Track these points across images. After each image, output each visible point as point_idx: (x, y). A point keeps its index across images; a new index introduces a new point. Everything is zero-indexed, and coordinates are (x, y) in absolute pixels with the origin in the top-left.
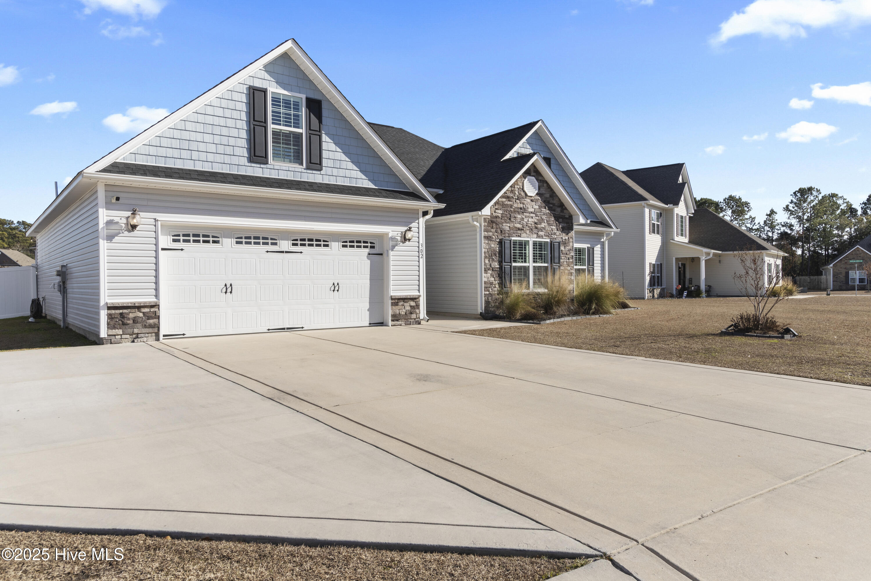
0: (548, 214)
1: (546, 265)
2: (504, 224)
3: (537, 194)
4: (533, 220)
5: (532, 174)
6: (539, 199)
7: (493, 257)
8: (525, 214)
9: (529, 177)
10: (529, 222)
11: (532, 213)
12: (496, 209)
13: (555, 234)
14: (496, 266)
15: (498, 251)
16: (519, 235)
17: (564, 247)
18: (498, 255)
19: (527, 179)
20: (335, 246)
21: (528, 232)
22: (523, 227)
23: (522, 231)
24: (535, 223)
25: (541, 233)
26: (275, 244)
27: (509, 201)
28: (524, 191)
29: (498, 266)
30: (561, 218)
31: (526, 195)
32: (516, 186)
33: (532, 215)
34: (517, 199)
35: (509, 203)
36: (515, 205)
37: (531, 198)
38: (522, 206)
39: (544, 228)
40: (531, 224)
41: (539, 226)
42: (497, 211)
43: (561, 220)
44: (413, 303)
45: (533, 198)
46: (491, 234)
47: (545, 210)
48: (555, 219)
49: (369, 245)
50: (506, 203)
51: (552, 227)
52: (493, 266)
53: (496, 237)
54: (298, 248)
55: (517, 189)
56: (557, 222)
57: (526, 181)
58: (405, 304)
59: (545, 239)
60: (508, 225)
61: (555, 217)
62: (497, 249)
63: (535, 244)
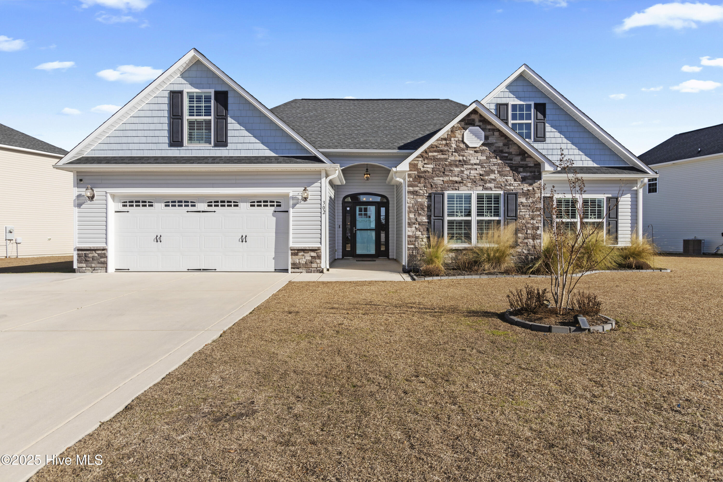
0: (501, 164)
1: (497, 218)
2: (435, 179)
3: (483, 145)
4: (477, 172)
5: (477, 123)
6: (486, 149)
7: (420, 212)
8: (465, 166)
9: (471, 128)
10: (471, 175)
11: (475, 164)
12: (425, 164)
13: (510, 185)
14: (424, 221)
15: (426, 205)
16: (457, 188)
17: (526, 199)
18: (426, 209)
19: (467, 130)
20: (244, 206)
21: (469, 185)
22: (462, 179)
23: (461, 184)
24: (481, 175)
25: (488, 185)
26: (194, 206)
27: (443, 154)
28: (464, 143)
29: (427, 221)
30: (521, 167)
31: (467, 146)
32: (452, 139)
33: (475, 167)
34: (455, 152)
35: (442, 156)
36: (453, 158)
37: (475, 149)
38: (461, 158)
39: (494, 180)
40: (475, 176)
41: (486, 177)
42: (425, 166)
43: (521, 169)
44: (313, 254)
45: (478, 149)
46: (417, 189)
47: (496, 160)
48: (511, 170)
49: (275, 204)
50: (439, 157)
51: (506, 178)
52: (419, 220)
53: (423, 191)
54: (213, 208)
55: (454, 142)
56: (514, 172)
57: (467, 133)
58: (305, 255)
59: (496, 191)
60: (441, 179)
61: (511, 167)
62: (426, 203)
63: (480, 198)
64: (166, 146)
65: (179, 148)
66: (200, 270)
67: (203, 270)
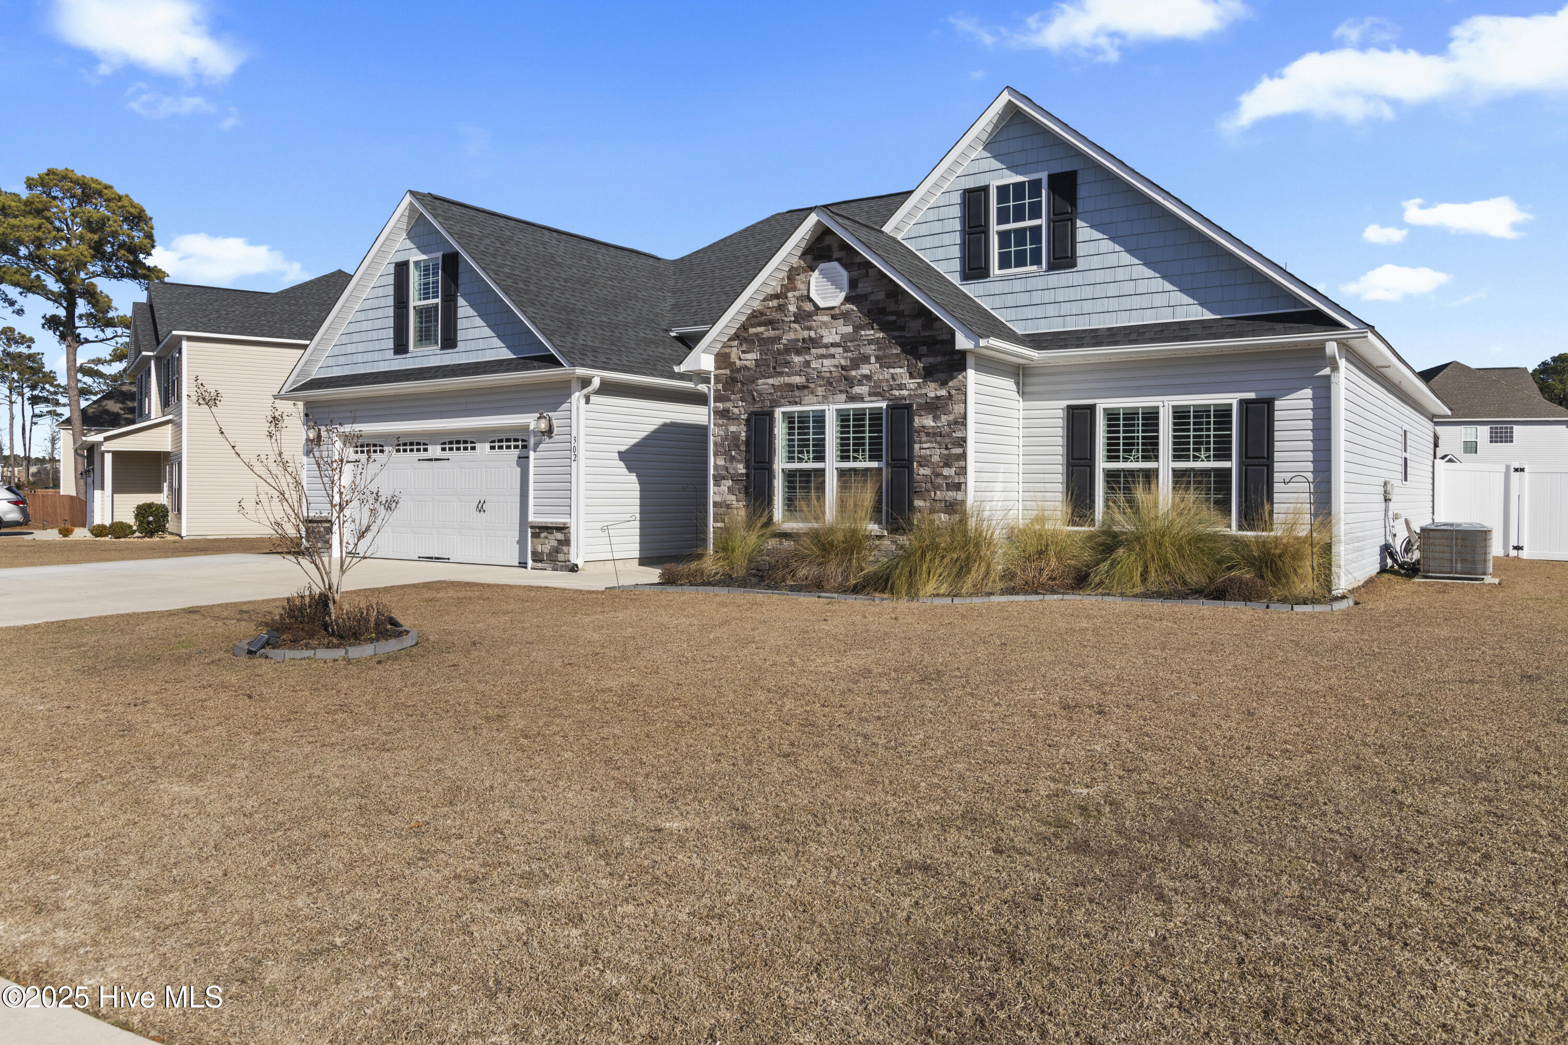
0: (882, 341)
1: (875, 464)
2: (760, 381)
3: (847, 300)
4: (835, 362)
5: (836, 254)
6: (853, 310)
7: (733, 453)
8: (813, 351)
9: (822, 266)
10: (824, 369)
11: (833, 345)
12: (743, 352)
13: (901, 387)
14: (740, 472)
15: (744, 439)
16: (797, 400)
17: (934, 417)
18: (743, 448)
19: (817, 272)
20: (483, 448)
21: (820, 391)
22: (807, 380)
23: (806, 392)
24: (843, 368)
25: (857, 390)
26: (425, 450)
27: (773, 329)
28: (811, 300)
29: (744, 471)
30: (924, 343)
31: (817, 307)
32: (790, 294)
33: (833, 350)
34: (794, 322)
35: (772, 333)
36: (792, 336)
37: (833, 312)
38: (806, 334)
39: (868, 378)
40: (831, 372)
41: (853, 373)
42: (743, 356)
43: (923, 349)
44: (559, 536)
45: (837, 311)
46: (729, 405)
47: (872, 332)
48: (904, 351)
49: (520, 443)
50: (766, 335)
51: (892, 371)
52: (732, 471)
53: (739, 408)
54: (447, 454)
55: (793, 300)
56: (909, 357)
57: (815, 277)
58: (550, 536)
59: (872, 402)
60: (771, 381)
61: (902, 345)
62: (743, 434)
63: (843, 417)
64: (390, 354)
65: (404, 356)
66: (431, 558)
67: (436, 558)
